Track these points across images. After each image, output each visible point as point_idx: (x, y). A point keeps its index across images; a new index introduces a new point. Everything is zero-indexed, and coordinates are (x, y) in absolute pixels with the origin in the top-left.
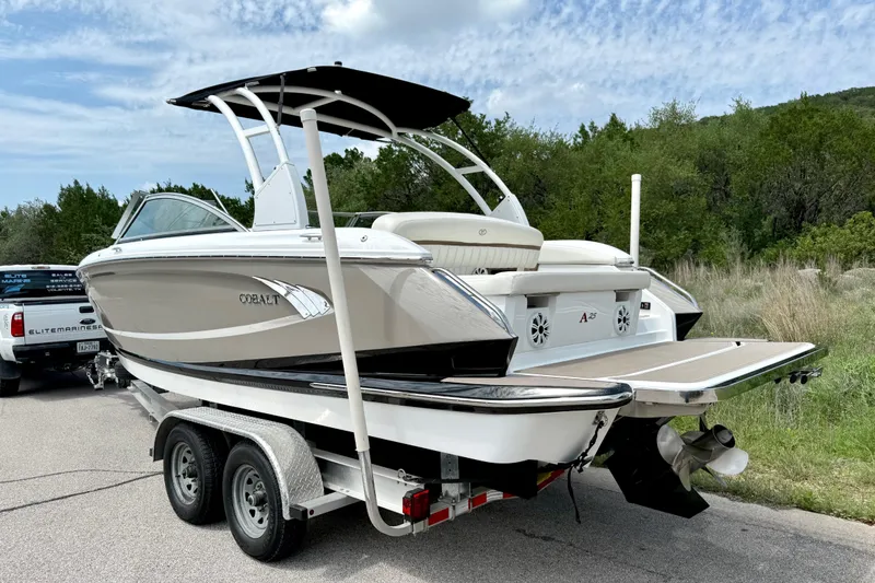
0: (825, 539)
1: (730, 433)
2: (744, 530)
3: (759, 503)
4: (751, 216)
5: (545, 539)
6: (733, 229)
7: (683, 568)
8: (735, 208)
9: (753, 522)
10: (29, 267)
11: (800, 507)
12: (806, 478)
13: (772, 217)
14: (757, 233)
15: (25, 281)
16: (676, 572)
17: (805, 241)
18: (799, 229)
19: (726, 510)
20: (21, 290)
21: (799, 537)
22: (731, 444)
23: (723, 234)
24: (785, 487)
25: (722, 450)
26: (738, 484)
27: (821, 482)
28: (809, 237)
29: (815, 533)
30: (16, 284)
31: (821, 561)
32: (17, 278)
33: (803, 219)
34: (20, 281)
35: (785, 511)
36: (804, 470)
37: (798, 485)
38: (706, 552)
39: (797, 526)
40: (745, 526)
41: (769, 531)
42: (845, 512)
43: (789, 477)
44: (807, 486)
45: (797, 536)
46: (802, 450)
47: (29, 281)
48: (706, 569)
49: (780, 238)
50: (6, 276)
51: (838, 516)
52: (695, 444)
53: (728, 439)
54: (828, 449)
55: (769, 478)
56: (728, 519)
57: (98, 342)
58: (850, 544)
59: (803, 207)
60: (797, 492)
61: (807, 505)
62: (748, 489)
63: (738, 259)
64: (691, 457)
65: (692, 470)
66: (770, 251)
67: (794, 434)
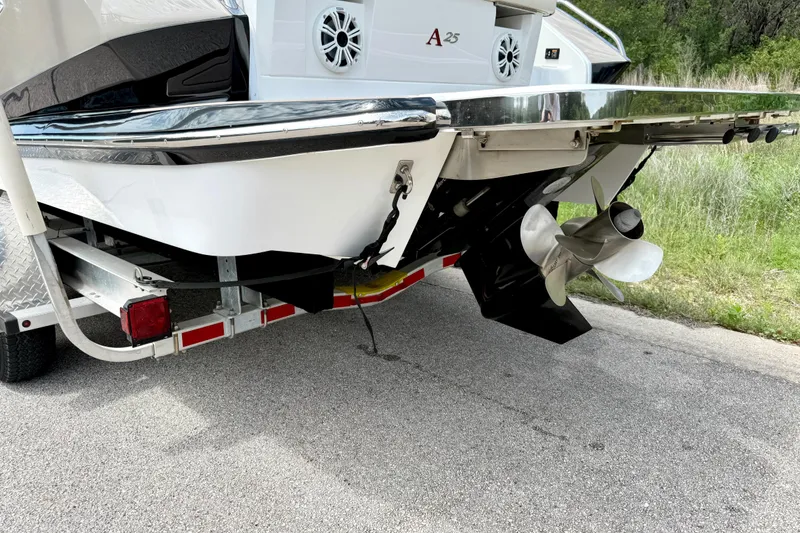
0: (750, 367)
1: (637, 214)
2: (647, 353)
3: (671, 319)
4: (709, 29)
5: (389, 358)
6: (689, 40)
7: (555, 404)
8: (694, 19)
9: (661, 343)
11: (722, 324)
12: (733, 290)
13: (730, 30)
14: (713, 47)
16: (544, 410)
17: (760, 55)
18: (756, 44)
19: (630, 327)
21: (717, 365)
22: (636, 233)
23: (677, 45)
24: (706, 300)
25: (620, 244)
26: (650, 296)
27: (750, 296)
28: (765, 51)
29: (738, 359)
31: (743, 398)
33: (762, 33)
35: (703, 330)
36: (732, 281)
37: (722, 298)
38: (592, 382)
39: (716, 348)
40: (650, 349)
41: (679, 354)
42: (779, 332)
43: (713, 288)
44: (733, 300)
45: (715, 363)
46: (732, 259)
48: (585, 408)
49: (736, 53)
51: (770, 337)
52: (580, 234)
53: (632, 224)
54: (762, 259)
55: (688, 291)
56: (628, 338)
58: (783, 375)
59: (765, 20)
60: (720, 307)
61: (731, 323)
62: (661, 303)
63: (689, 72)
64: (571, 255)
65: (570, 275)
66: (722, 67)
67: (724, 242)
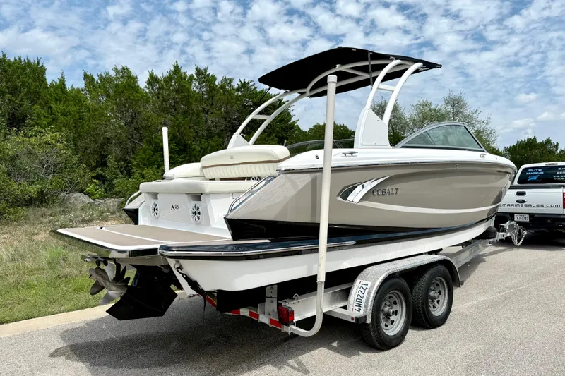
10: (543, 164)
15: (540, 173)
20: (538, 178)
30: (535, 175)
32: (536, 171)
34: (537, 173)
47: (542, 173)
50: (529, 170)
57: (528, 216)
